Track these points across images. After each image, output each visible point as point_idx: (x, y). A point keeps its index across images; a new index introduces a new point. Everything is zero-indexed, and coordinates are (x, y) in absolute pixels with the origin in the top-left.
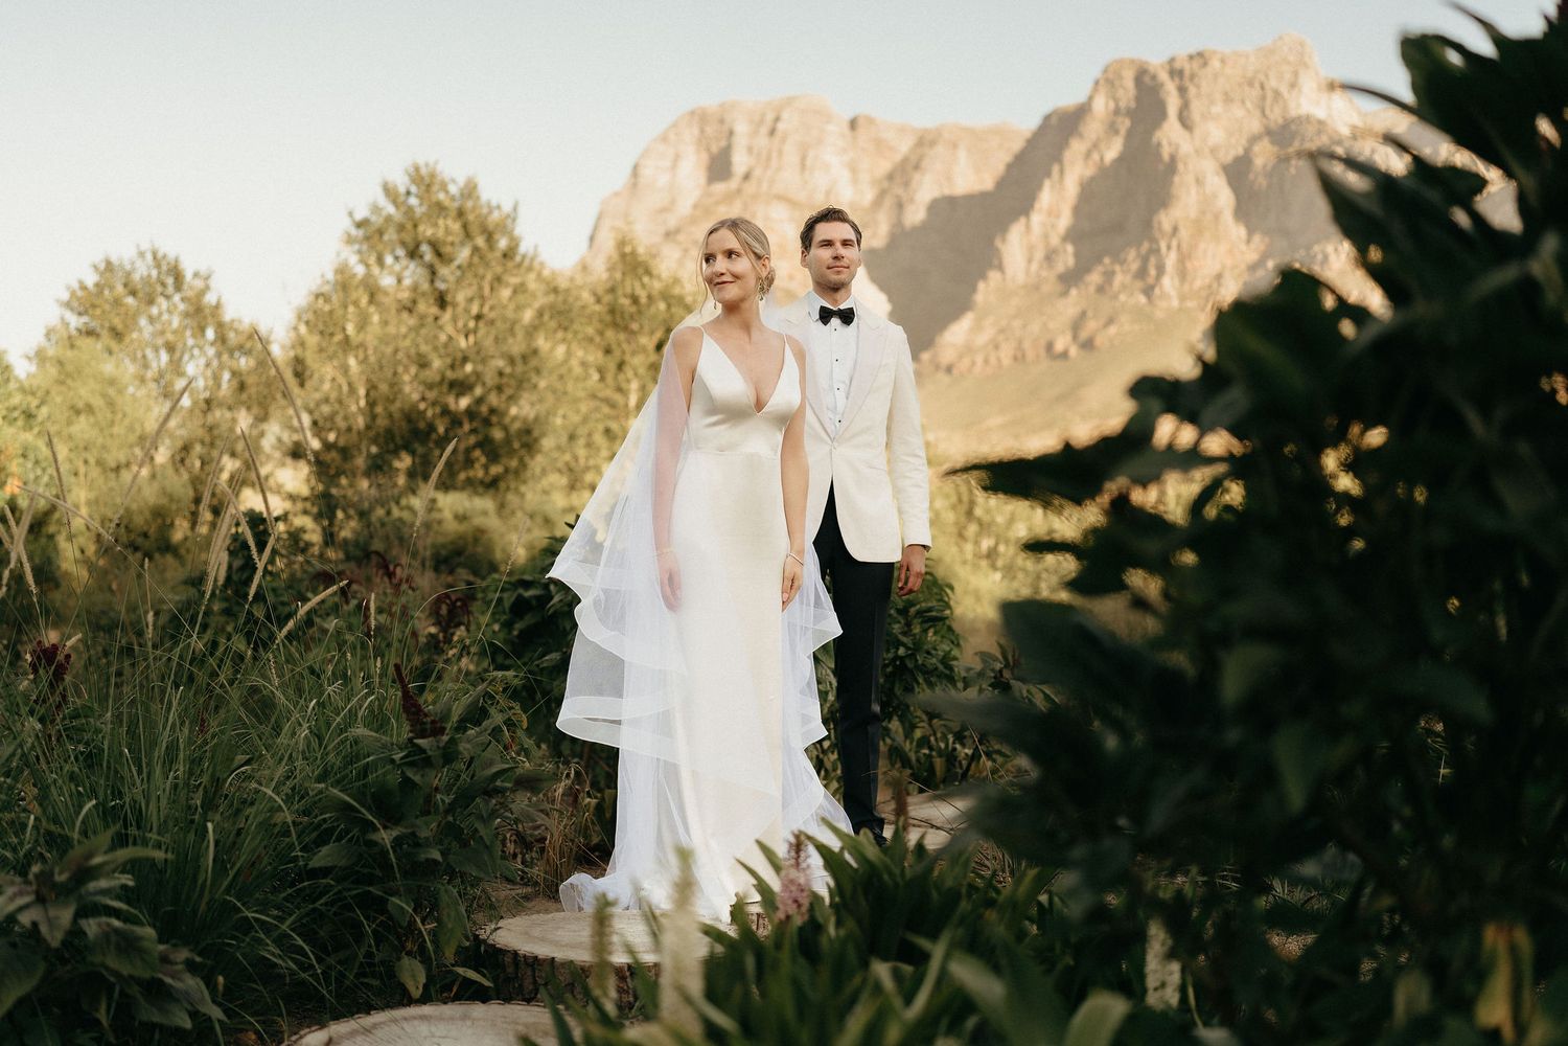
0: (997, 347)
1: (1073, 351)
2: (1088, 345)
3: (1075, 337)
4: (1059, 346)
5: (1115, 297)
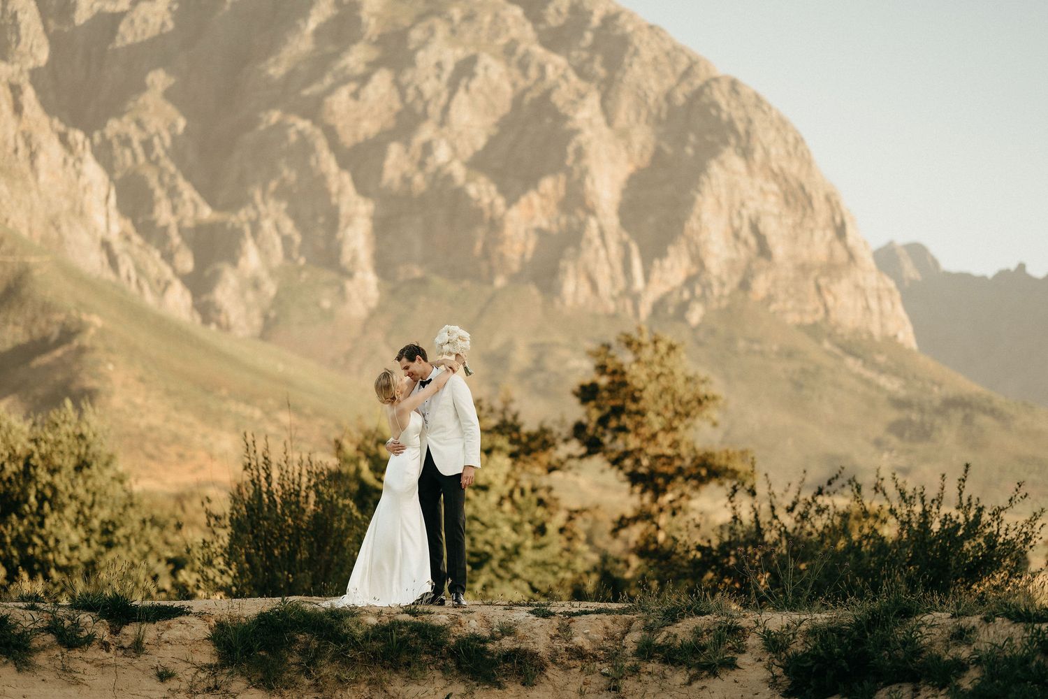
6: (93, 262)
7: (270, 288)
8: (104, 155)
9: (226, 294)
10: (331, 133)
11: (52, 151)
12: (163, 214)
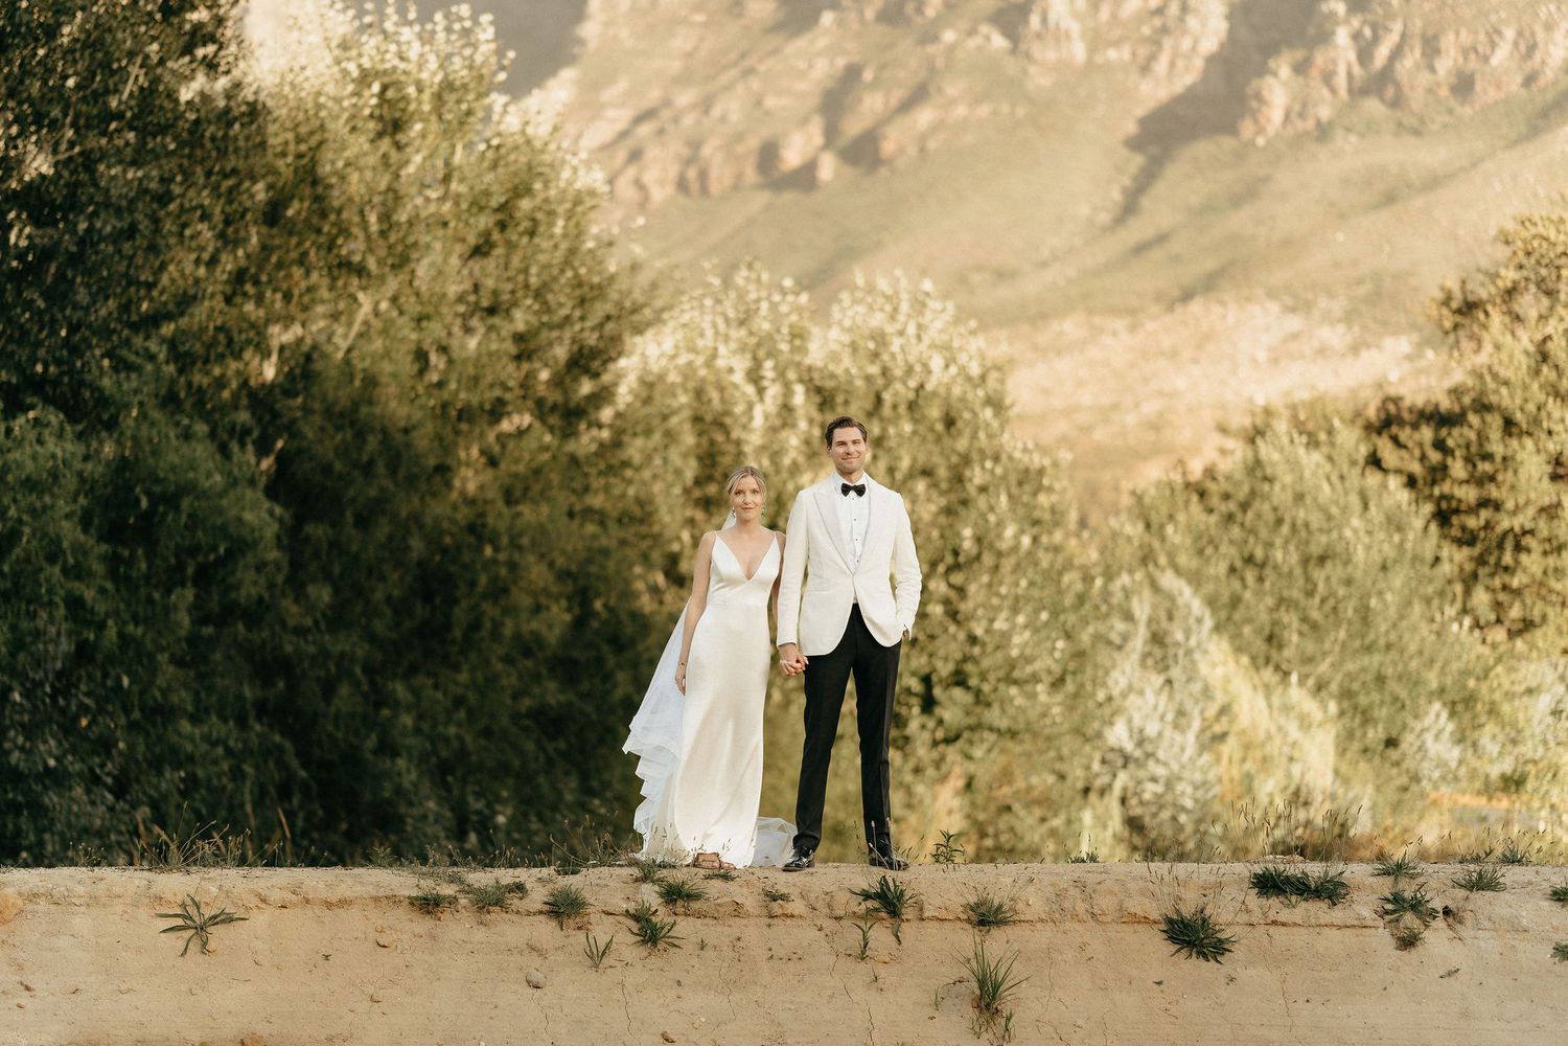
0: (635, 156)
1: (827, 168)
2: (863, 153)
3: (831, 133)
4: (792, 156)
5: (929, 36)
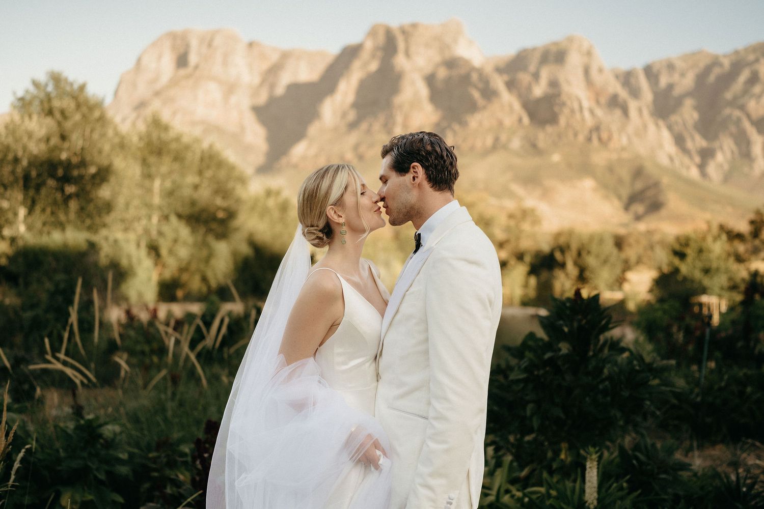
2: (361, 157)
6: (664, 161)
7: (726, 167)
8: (670, 128)
9: (711, 169)
10: (749, 116)
11: (652, 128)
12: (689, 144)
